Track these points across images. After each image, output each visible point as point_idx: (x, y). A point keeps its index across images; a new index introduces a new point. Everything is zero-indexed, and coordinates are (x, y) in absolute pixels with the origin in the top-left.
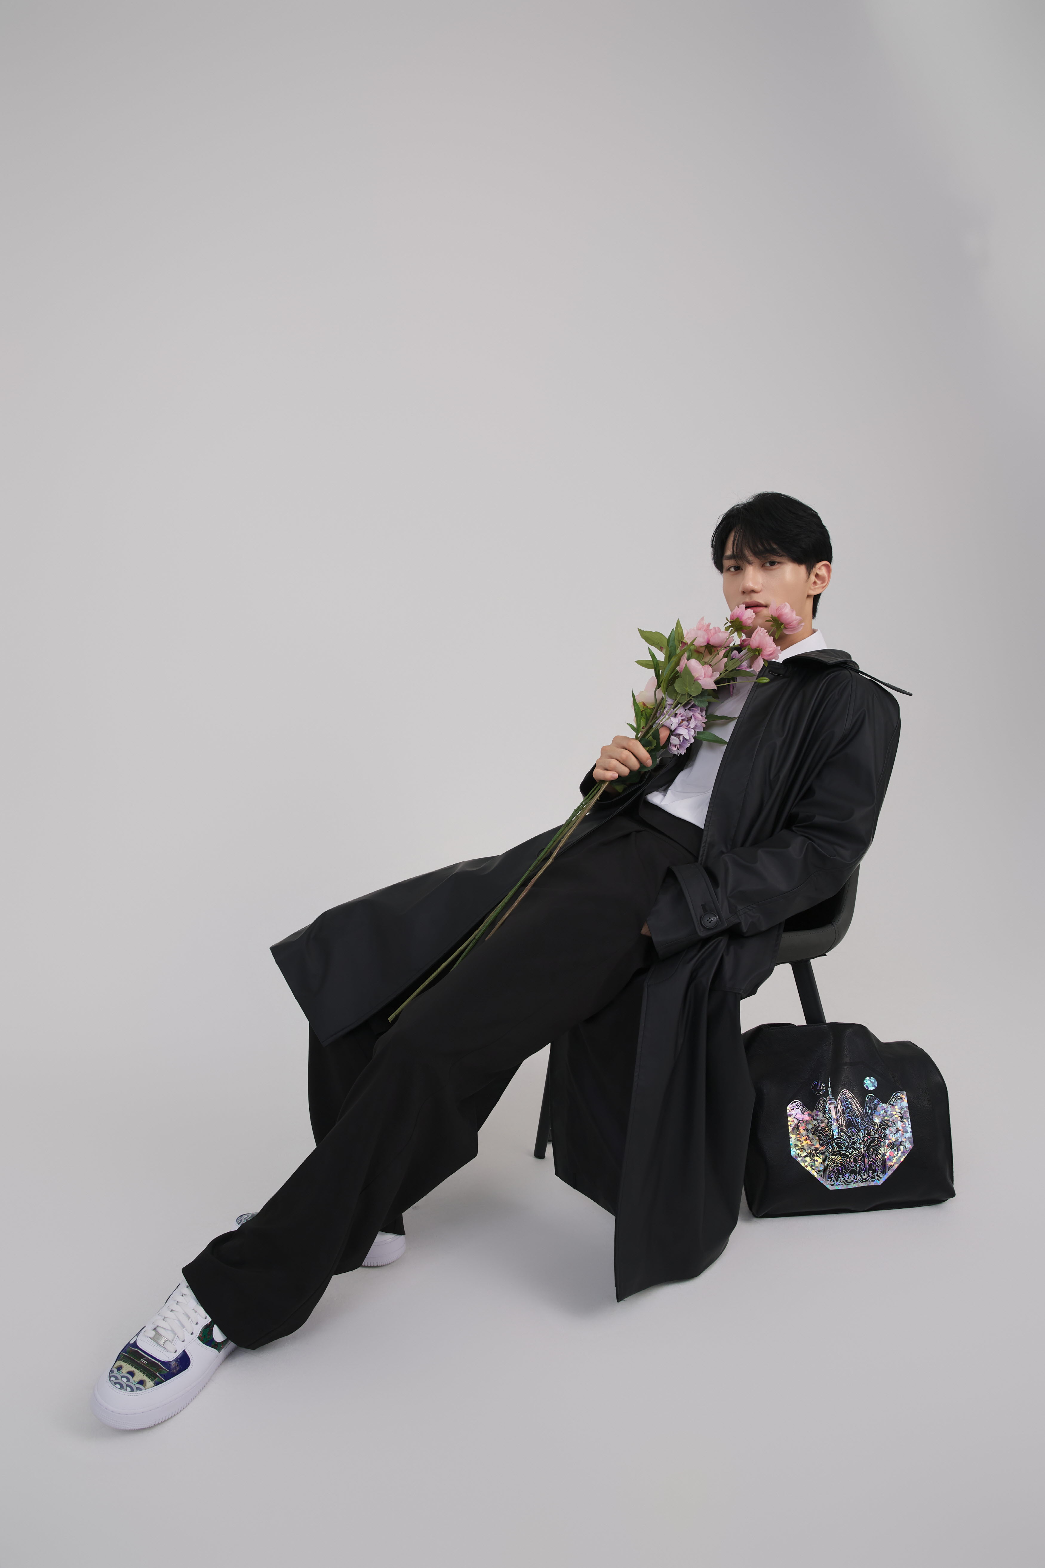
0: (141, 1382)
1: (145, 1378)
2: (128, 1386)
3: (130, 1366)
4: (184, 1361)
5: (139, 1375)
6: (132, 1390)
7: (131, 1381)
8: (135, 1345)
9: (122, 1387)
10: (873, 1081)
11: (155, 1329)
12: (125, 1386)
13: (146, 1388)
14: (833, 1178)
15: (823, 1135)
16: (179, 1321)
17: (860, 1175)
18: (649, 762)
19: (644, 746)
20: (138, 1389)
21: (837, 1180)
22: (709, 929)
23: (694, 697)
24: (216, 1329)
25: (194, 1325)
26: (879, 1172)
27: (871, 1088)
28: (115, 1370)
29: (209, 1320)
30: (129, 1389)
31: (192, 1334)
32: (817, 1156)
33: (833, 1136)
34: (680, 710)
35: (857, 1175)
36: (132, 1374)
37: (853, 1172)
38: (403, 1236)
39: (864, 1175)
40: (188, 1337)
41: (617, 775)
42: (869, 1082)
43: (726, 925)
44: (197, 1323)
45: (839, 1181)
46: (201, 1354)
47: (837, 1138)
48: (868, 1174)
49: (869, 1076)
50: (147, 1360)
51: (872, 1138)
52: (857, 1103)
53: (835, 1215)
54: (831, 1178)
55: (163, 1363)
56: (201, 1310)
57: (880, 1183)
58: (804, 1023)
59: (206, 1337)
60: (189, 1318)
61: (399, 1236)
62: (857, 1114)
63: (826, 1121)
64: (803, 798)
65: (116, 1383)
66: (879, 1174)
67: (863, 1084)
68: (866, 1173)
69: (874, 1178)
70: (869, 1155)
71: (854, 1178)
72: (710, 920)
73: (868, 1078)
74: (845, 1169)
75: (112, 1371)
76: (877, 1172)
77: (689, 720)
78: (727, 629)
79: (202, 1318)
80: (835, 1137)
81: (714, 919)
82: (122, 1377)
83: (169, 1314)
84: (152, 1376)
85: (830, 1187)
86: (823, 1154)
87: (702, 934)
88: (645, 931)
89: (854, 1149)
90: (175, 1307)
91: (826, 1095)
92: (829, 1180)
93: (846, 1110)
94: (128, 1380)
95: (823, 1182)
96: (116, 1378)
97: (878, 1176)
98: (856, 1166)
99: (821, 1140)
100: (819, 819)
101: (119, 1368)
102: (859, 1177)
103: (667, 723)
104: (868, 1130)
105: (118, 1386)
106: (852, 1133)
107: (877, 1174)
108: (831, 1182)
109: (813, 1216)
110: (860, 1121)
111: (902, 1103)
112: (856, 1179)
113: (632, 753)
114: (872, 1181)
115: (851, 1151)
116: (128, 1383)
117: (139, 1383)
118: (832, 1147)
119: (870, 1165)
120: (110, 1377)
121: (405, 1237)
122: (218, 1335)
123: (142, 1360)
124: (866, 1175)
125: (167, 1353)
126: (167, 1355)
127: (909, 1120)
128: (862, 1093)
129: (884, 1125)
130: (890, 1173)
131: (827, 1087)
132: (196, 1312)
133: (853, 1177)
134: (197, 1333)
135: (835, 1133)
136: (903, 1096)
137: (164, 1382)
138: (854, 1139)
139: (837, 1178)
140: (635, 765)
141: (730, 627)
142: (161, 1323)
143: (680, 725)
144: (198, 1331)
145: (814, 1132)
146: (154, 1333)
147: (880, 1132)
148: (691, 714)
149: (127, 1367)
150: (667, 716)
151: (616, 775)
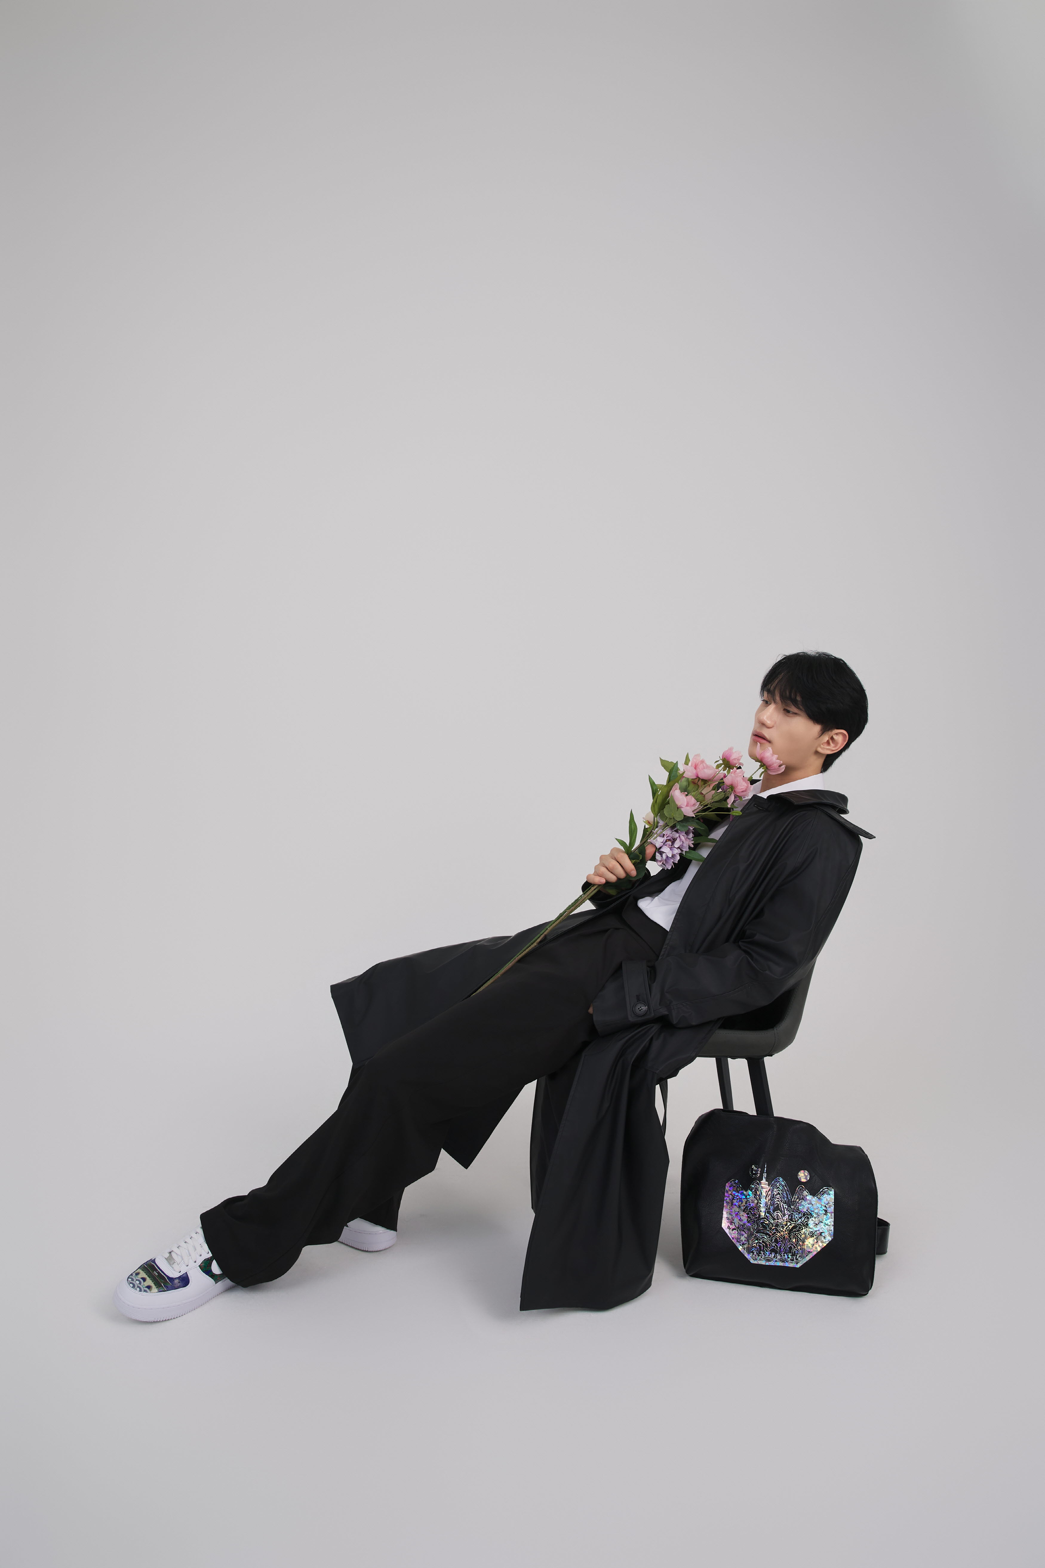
0: (149, 1287)
1: (152, 1284)
2: (138, 1287)
3: (145, 1274)
4: (184, 1281)
5: (149, 1282)
6: (140, 1291)
7: (142, 1284)
8: (154, 1261)
9: (134, 1287)
10: (807, 1174)
11: (170, 1253)
12: (136, 1287)
13: (152, 1292)
14: (755, 1253)
15: (751, 1213)
16: (188, 1251)
17: (781, 1255)
18: (634, 873)
19: (631, 859)
20: (145, 1291)
21: (759, 1256)
22: (639, 1016)
23: (678, 822)
24: (214, 1263)
25: (198, 1256)
26: (798, 1256)
27: (803, 1180)
28: (134, 1274)
29: (210, 1255)
30: (138, 1289)
31: (195, 1262)
32: (743, 1231)
33: (760, 1215)
34: (668, 832)
35: (778, 1254)
36: (144, 1279)
37: (773, 1251)
38: (392, 1232)
39: (784, 1256)
40: (191, 1264)
41: (605, 881)
42: (803, 1175)
43: (653, 1015)
44: (201, 1255)
45: (760, 1257)
46: (198, 1278)
47: (763, 1218)
48: (788, 1256)
49: (804, 1169)
50: (158, 1273)
51: (795, 1224)
52: (788, 1191)
53: (759, 1288)
54: (753, 1253)
55: (168, 1277)
56: (206, 1246)
57: (798, 1266)
58: (755, 1114)
59: (205, 1267)
60: (195, 1249)
61: (388, 1230)
62: (785, 1201)
63: (756, 1201)
64: (756, 917)
65: (130, 1283)
66: (798, 1258)
67: (797, 1175)
68: (785, 1254)
69: (793, 1260)
70: (790, 1239)
71: (774, 1257)
72: (640, 1009)
73: (802, 1171)
74: (767, 1247)
75: (132, 1275)
76: (796, 1256)
77: (673, 841)
78: (718, 766)
79: (206, 1253)
80: (761, 1217)
81: (644, 1008)
82: (137, 1280)
83: (183, 1244)
84: (158, 1285)
85: (752, 1261)
86: (749, 1230)
87: (632, 1019)
88: (591, 1010)
89: (777, 1230)
90: (188, 1240)
91: (761, 1179)
92: (751, 1254)
93: (776, 1195)
94: (140, 1283)
95: (746, 1255)
96: (133, 1280)
97: (797, 1259)
98: (777, 1246)
99: (749, 1217)
100: (758, 937)
101: (137, 1274)
102: (779, 1257)
103: (654, 842)
104: (792, 1217)
105: (132, 1285)
106: (777, 1217)
107: (796, 1257)
108: (753, 1256)
109: (740, 1285)
110: (786, 1207)
111: (829, 1197)
112: (776, 1258)
113: (620, 864)
114: (792, 1263)
115: (774, 1231)
116: (139, 1285)
117: (147, 1287)
118: (757, 1225)
119: (790, 1248)
120: (128, 1278)
121: (397, 1234)
122: (215, 1268)
123: (155, 1272)
124: (786, 1257)
125: (173, 1272)
126: (172, 1272)
127: (833, 1214)
128: (793, 1184)
129: (808, 1215)
130: (808, 1258)
131: (762, 1173)
132: (202, 1247)
133: (773, 1255)
134: (200, 1261)
135: (763, 1214)
136: (831, 1192)
137: (166, 1291)
138: (778, 1222)
139: (758, 1254)
140: (622, 874)
141: (721, 765)
142: (175, 1250)
143: (664, 843)
144: (200, 1260)
145: (744, 1209)
146: (168, 1255)
147: (803, 1220)
148: (677, 835)
149: (143, 1274)
150: (655, 836)
151: (603, 881)
